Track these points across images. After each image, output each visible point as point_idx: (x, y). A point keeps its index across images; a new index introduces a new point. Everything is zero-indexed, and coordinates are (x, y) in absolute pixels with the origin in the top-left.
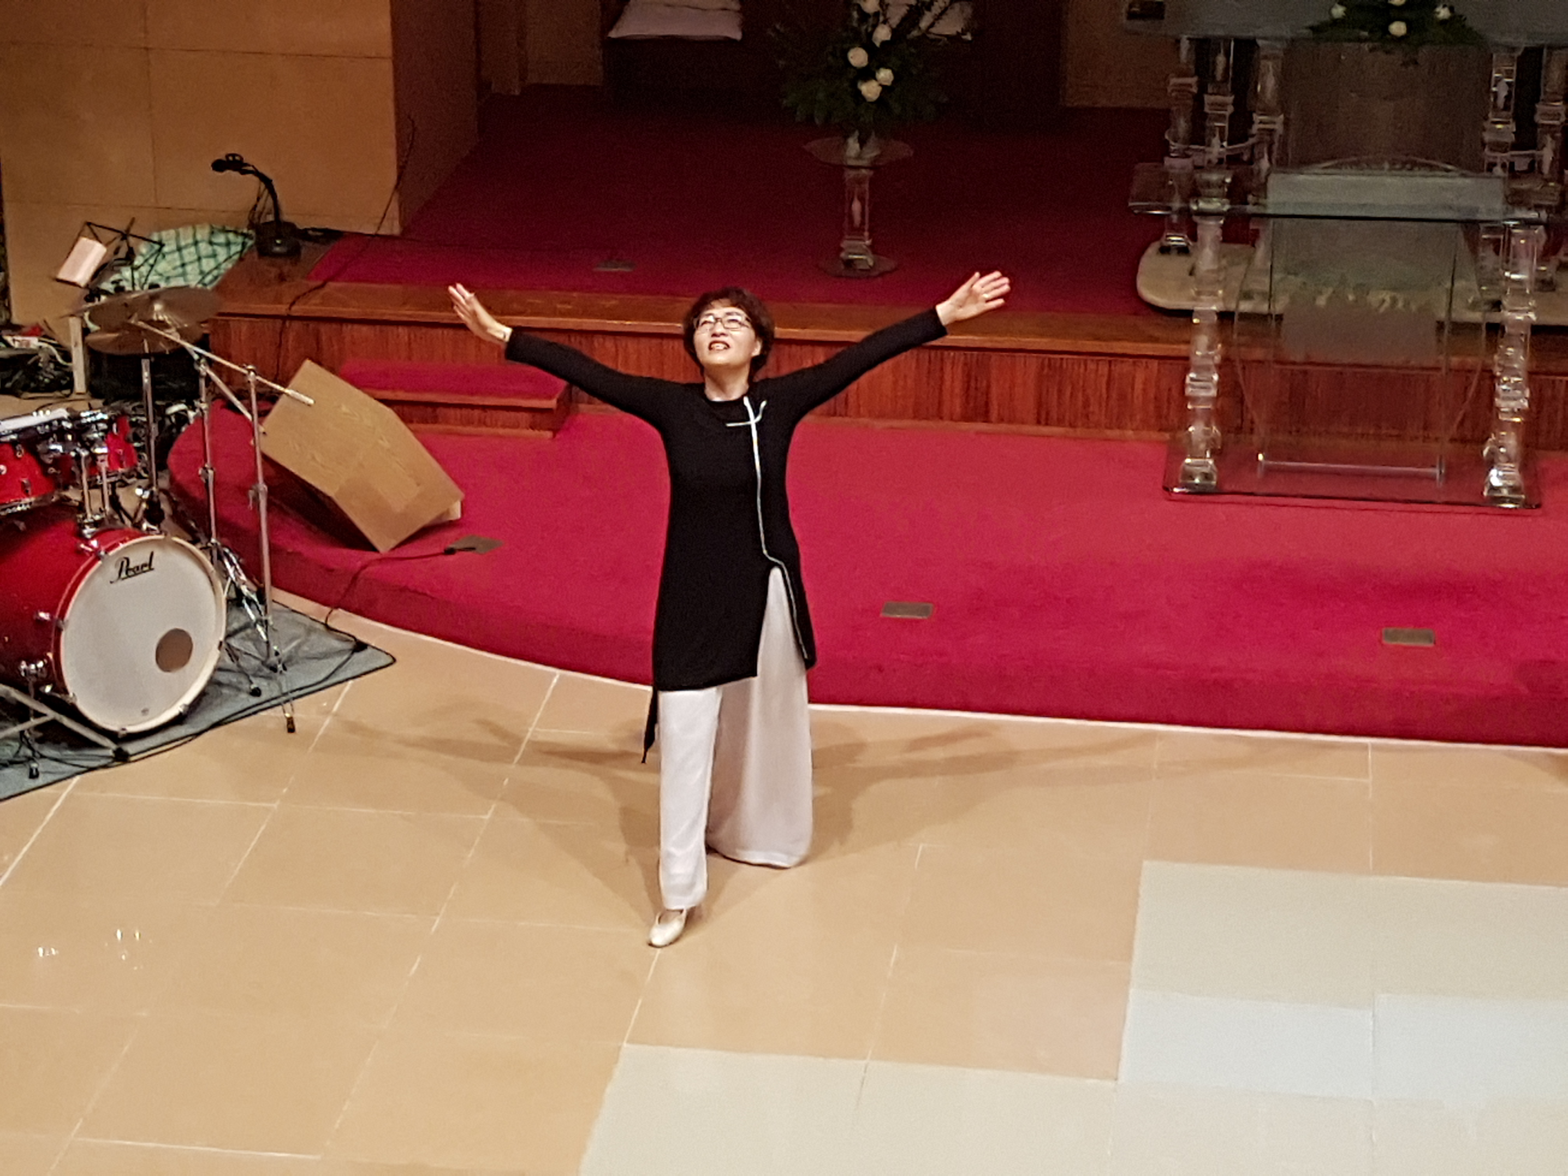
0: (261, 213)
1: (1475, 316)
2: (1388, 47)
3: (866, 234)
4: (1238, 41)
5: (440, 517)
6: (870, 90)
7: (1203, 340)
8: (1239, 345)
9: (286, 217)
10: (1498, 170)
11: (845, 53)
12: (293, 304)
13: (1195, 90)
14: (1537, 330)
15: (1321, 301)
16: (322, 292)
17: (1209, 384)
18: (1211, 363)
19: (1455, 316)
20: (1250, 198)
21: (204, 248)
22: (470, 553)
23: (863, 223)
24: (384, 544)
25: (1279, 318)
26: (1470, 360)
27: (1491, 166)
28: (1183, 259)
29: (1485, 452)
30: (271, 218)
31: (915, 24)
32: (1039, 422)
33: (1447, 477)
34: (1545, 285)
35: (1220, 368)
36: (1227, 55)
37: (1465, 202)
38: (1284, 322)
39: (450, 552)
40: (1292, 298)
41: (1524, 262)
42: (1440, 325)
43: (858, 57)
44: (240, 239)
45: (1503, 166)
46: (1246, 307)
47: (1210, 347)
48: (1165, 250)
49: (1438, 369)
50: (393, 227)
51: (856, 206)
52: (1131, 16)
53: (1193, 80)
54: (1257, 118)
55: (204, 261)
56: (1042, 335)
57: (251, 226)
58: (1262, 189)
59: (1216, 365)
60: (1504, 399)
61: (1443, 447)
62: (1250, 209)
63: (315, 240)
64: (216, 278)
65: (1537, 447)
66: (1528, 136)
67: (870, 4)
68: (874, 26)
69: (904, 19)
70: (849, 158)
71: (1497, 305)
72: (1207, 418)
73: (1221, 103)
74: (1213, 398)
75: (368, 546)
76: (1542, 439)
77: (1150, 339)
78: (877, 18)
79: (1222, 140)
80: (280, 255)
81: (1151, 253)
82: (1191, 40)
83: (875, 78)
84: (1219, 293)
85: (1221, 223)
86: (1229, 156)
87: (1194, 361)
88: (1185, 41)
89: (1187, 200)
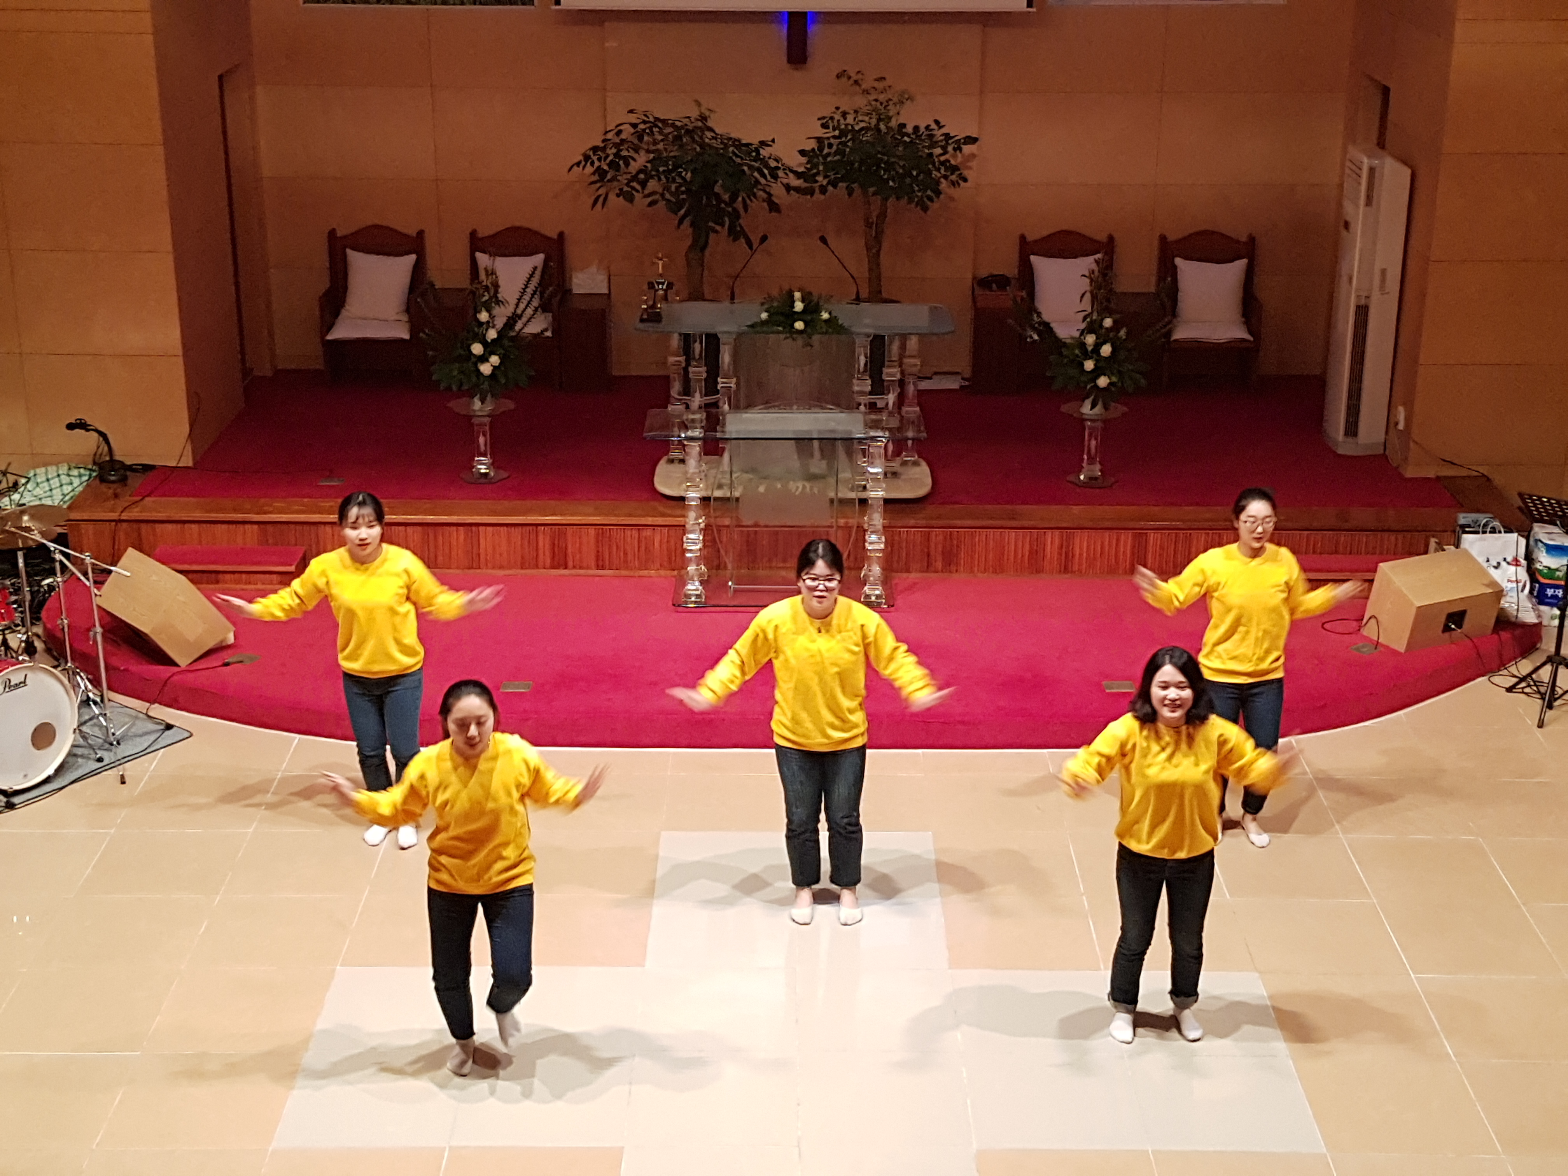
0: (101, 455)
1: (852, 495)
2: (795, 336)
3: (489, 456)
4: (707, 335)
5: (221, 642)
6: (486, 369)
7: (692, 515)
8: (716, 517)
9: (118, 457)
10: (862, 408)
11: (469, 346)
12: (122, 512)
13: (684, 365)
14: (887, 501)
15: (762, 489)
16: (142, 503)
17: (698, 541)
18: (698, 528)
19: (840, 495)
20: (718, 428)
21: (65, 479)
22: (239, 665)
23: (486, 448)
24: (183, 661)
25: (737, 499)
26: (850, 521)
27: (859, 404)
28: (682, 465)
29: (863, 572)
30: (108, 458)
32: (598, 567)
34: (890, 475)
35: (705, 530)
36: (701, 343)
37: (844, 428)
38: (740, 502)
39: (227, 664)
40: (745, 488)
41: (877, 461)
42: (832, 501)
43: (477, 349)
44: (88, 473)
45: (865, 405)
46: (718, 493)
47: (696, 519)
48: (671, 461)
49: (831, 527)
50: (188, 461)
51: (481, 440)
52: (641, 321)
53: (682, 359)
54: (719, 380)
55: (65, 487)
56: (599, 515)
57: (95, 463)
58: (725, 423)
59: (701, 529)
60: (871, 543)
62: (719, 435)
63: (137, 471)
64: (72, 497)
65: (893, 571)
66: (879, 387)
67: (484, 316)
68: (487, 330)
69: (505, 325)
70: (474, 411)
71: (865, 487)
72: (698, 561)
73: (698, 372)
74: (700, 549)
75: (173, 663)
76: (895, 565)
77: (663, 515)
78: (489, 325)
79: (701, 393)
80: (113, 482)
81: (663, 462)
82: (680, 334)
83: (488, 361)
84: (702, 485)
85: (700, 444)
86: (706, 403)
87: (688, 527)
88: (676, 335)
89: (680, 430)
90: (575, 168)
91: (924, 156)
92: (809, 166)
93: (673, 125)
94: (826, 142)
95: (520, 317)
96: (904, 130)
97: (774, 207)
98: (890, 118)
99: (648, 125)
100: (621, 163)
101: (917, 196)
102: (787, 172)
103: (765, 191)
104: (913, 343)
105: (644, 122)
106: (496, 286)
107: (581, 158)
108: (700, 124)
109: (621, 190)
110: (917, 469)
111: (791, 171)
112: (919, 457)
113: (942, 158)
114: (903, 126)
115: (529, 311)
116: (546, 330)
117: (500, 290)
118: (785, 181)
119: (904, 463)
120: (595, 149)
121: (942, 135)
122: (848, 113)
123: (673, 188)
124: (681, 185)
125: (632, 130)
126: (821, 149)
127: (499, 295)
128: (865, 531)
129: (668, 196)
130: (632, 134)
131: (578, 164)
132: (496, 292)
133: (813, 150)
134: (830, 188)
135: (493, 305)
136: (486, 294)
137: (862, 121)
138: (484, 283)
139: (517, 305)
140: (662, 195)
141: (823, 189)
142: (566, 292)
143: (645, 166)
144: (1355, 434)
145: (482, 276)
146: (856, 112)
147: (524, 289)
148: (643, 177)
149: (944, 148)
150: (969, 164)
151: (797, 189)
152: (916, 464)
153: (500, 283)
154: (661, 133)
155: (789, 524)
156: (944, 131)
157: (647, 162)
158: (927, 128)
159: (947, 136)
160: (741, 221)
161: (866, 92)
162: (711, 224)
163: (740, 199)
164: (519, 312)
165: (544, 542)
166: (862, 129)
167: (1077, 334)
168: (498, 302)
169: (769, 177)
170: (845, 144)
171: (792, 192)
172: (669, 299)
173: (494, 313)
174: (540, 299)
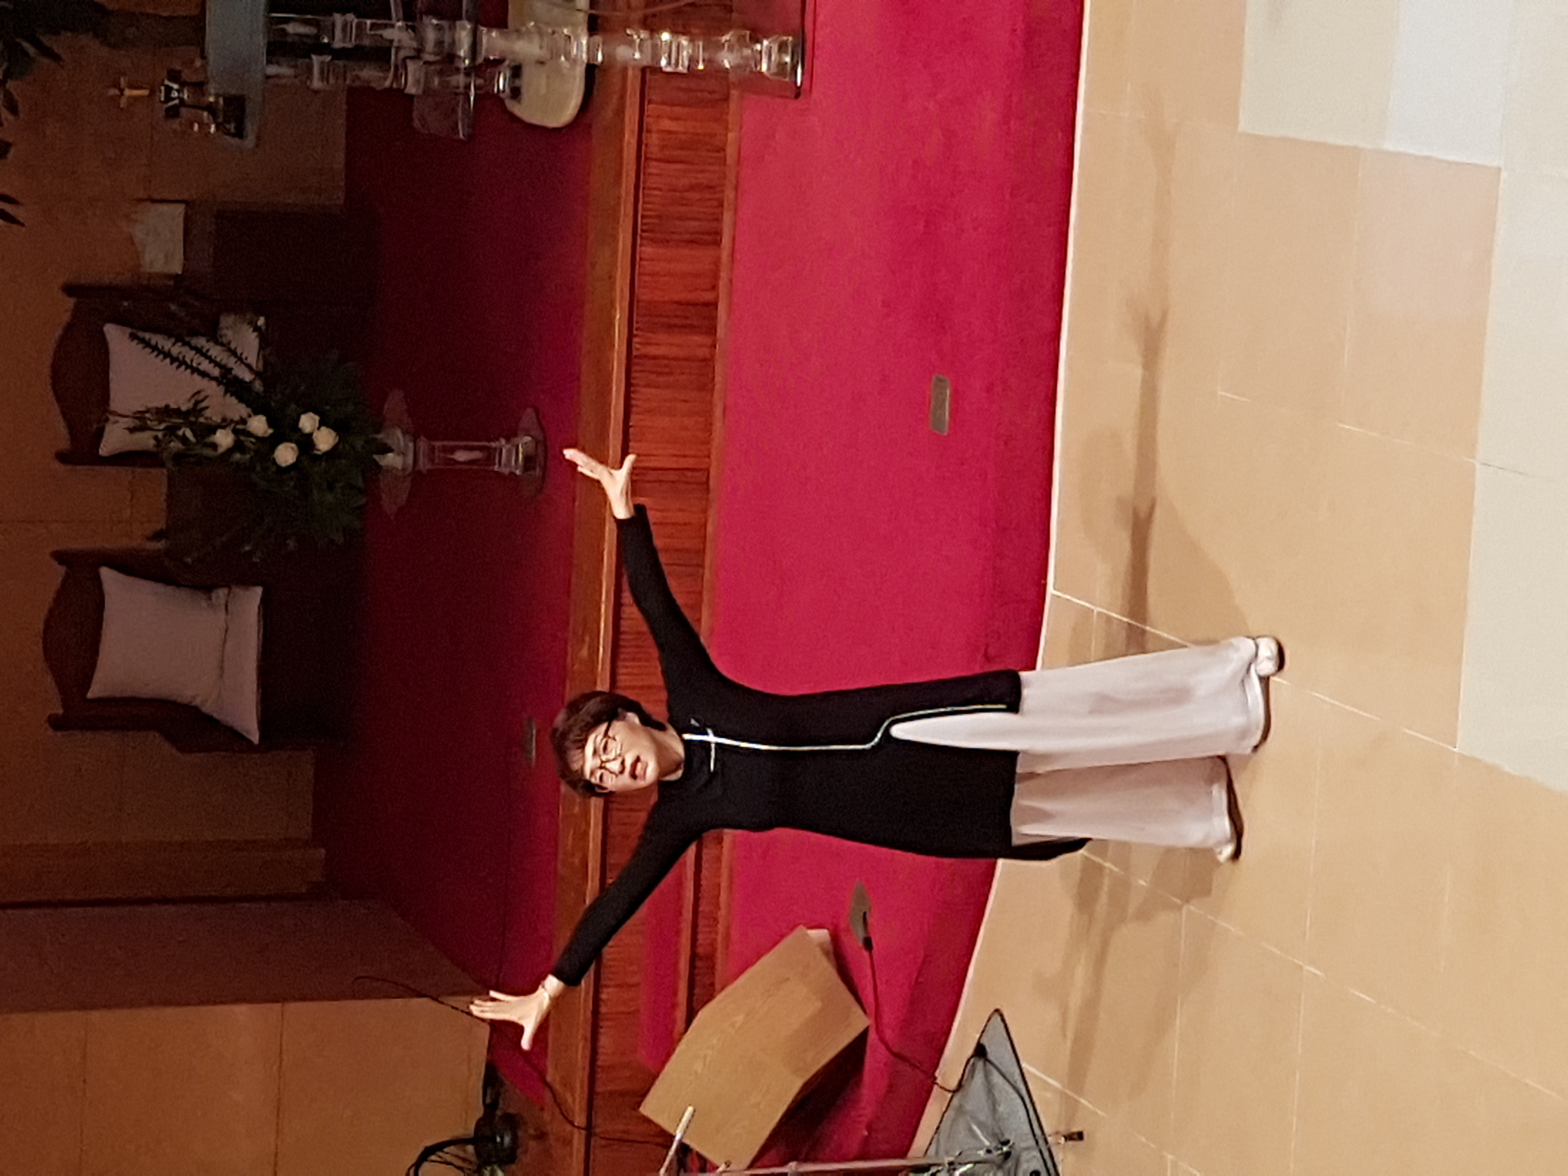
0: (464, 1160)
3: (494, 443)
4: (271, 9)
5: (826, 953)
6: (325, 440)
7: (622, 52)
9: (470, 1130)
11: (281, 470)
12: (572, 1123)
13: (328, 58)
16: (557, 1087)
17: (674, 44)
18: (648, 43)
22: (870, 920)
23: (480, 449)
24: (859, 1022)
28: (526, 72)
30: (470, 1148)
31: (243, 384)
32: (717, 243)
35: (653, 27)
36: (287, 21)
47: (630, 43)
48: (516, 93)
51: (460, 456)
52: (240, 135)
53: (316, 61)
56: (615, 239)
59: (652, 35)
63: (496, 1097)
67: (223, 438)
68: (249, 434)
69: (241, 400)
70: (405, 466)
72: (713, 46)
73: (343, 29)
74: (691, 39)
75: (861, 1040)
77: (620, 108)
78: (240, 432)
79: (386, 26)
80: (515, 1138)
81: (518, 110)
82: (269, 61)
83: (311, 434)
84: (565, 31)
85: (484, 30)
86: (405, 19)
87: (647, 62)
88: (272, 70)
89: (458, 70)
95: (226, 370)
106: (165, 412)
115: (215, 351)
116: (254, 324)
117: (173, 406)
127: (183, 408)
132: (178, 412)
136: (180, 433)
138: (160, 435)
139: (204, 374)
142: (179, 284)
145: (145, 440)
147: (174, 360)
153: (161, 404)
164: (216, 372)
165: (663, 345)
168: (196, 410)
172: (201, 78)
173: (217, 419)
174: (196, 334)
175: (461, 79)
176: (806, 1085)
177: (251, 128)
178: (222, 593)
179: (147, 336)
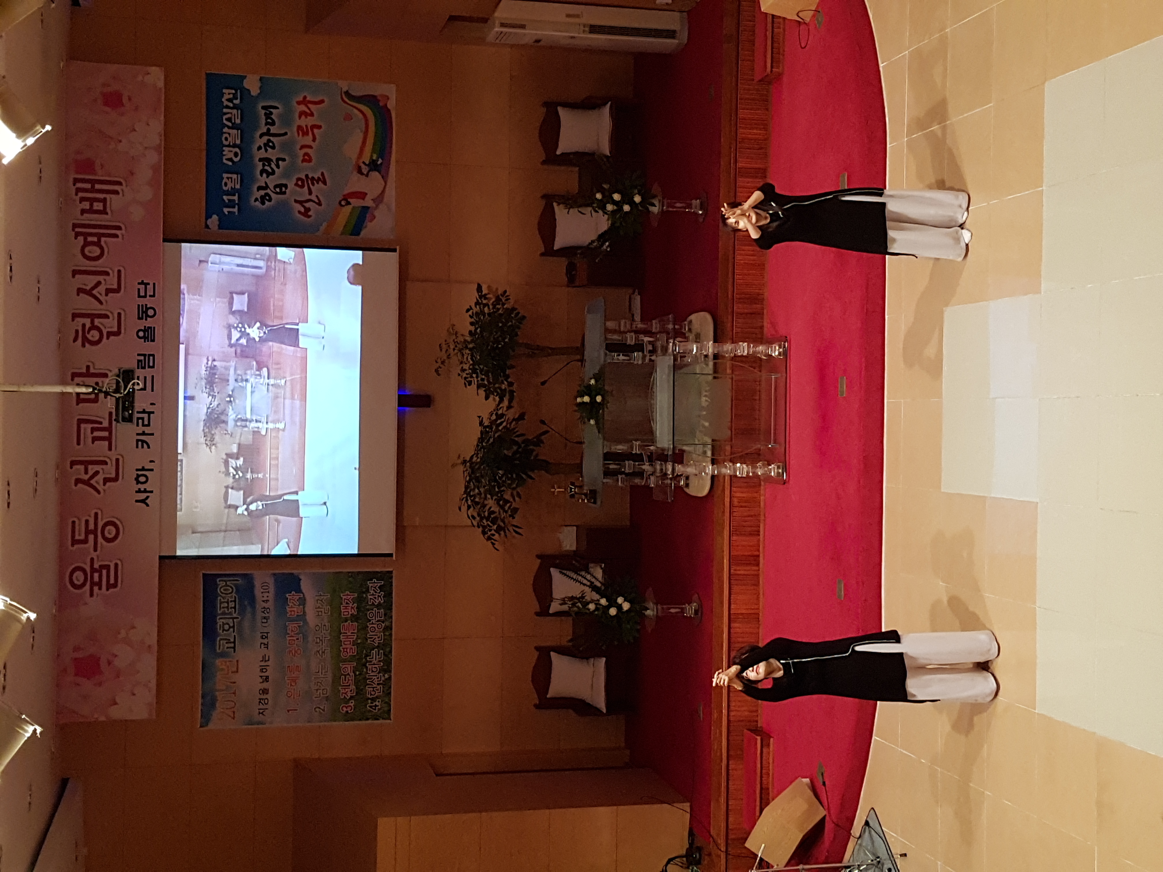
1: (711, 364)
2: (606, 402)
3: (684, 606)
4: (605, 460)
5: (809, 787)
6: (626, 606)
7: (723, 470)
8: (725, 456)
9: (684, 852)
10: (653, 358)
11: (611, 617)
12: (720, 850)
13: (623, 476)
14: (715, 341)
15: (707, 424)
16: (715, 836)
17: (741, 467)
18: (732, 467)
19: (711, 372)
20: (666, 453)
22: (824, 775)
23: (679, 608)
24: (822, 813)
25: (713, 440)
26: (728, 366)
27: (650, 360)
28: (690, 478)
29: (765, 358)
30: (685, 859)
31: (598, 587)
32: (759, 535)
33: (776, 372)
34: (698, 339)
35: (734, 463)
36: (610, 464)
37: (667, 371)
38: (714, 438)
39: (824, 783)
40: (705, 435)
41: (689, 347)
42: (715, 378)
43: (613, 611)
45: (650, 356)
46: (709, 453)
47: (726, 467)
48: (687, 485)
49: (732, 379)
50: (687, 806)
51: (673, 611)
52: (595, 503)
53: (620, 477)
54: (634, 452)
56: (723, 534)
57: (688, 868)
58: (663, 450)
59: (733, 465)
60: (744, 351)
61: (764, 375)
62: (670, 453)
63: (693, 840)
65: (763, 337)
66: (639, 347)
67: (592, 607)
68: (600, 605)
69: (597, 593)
70: (653, 615)
71: (706, 356)
72: (754, 467)
73: (629, 466)
74: (747, 466)
75: (823, 819)
76: (759, 336)
77: (723, 490)
78: (597, 604)
79: (642, 465)
80: (700, 855)
81: (688, 491)
82: (604, 478)
83: (621, 604)
84: (704, 464)
85: (676, 465)
86: (649, 462)
87: (732, 473)
88: (605, 481)
89: (667, 478)
90: (495, 546)
91: (489, 318)
92: (495, 394)
93: (469, 482)
94: (480, 382)
95: (592, 583)
96: (473, 332)
97: (522, 417)
98: (465, 341)
99: (469, 498)
100: (492, 516)
101: (515, 323)
102: (499, 408)
103: (511, 424)
104: (610, 324)
105: (467, 500)
106: (572, 598)
107: (489, 542)
108: (468, 464)
109: (510, 516)
110: (693, 321)
111: (498, 405)
112: (685, 320)
113: (491, 307)
114: (470, 332)
115: (589, 577)
116: (601, 566)
117: (574, 596)
118: (505, 409)
119: (690, 330)
120: (484, 533)
121: (476, 307)
122: (462, 367)
123: (509, 482)
124: (507, 478)
125: (472, 509)
126: (484, 386)
127: (578, 596)
128: (735, 356)
129: (514, 486)
130: (474, 508)
131: (493, 544)
132: (576, 598)
133: (484, 391)
134: (509, 380)
135: (584, 600)
136: (577, 605)
137: (467, 358)
138: (570, 606)
139: (584, 585)
140: (514, 489)
141: (511, 384)
142: (575, 554)
143: (495, 500)
144: (674, 32)
145: (565, 608)
146: (461, 363)
147: (574, 580)
148: (502, 502)
149: (485, 305)
150: (494, 290)
151: (510, 401)
152: (691, 322)
153: (570, 595)
154: (474, 490)
155: (730, 406)
156: (473, 307)
157: (492, 499)
158: (471, 317)
159: (477, 303)
160: (530, 438)
161: (449, 357)
162: (532, 458)
163: (516, 439)
164: (589, 584)
165: (742, 570)
166: (472, 359)
167: (606, 216)
168: (583, 597)
169: (503, 420)
170: (481, 371)
171: (512, 405)
172: (581, 484)
173: (589, 599)
174: (581, 570)
175: (669, 481)
176: (804, 836)
177: (599, 502)
178: (592, 660)
179: (565, 572)
